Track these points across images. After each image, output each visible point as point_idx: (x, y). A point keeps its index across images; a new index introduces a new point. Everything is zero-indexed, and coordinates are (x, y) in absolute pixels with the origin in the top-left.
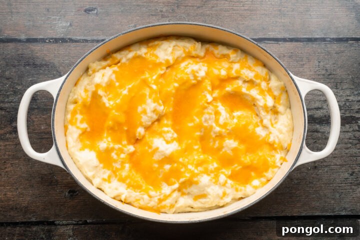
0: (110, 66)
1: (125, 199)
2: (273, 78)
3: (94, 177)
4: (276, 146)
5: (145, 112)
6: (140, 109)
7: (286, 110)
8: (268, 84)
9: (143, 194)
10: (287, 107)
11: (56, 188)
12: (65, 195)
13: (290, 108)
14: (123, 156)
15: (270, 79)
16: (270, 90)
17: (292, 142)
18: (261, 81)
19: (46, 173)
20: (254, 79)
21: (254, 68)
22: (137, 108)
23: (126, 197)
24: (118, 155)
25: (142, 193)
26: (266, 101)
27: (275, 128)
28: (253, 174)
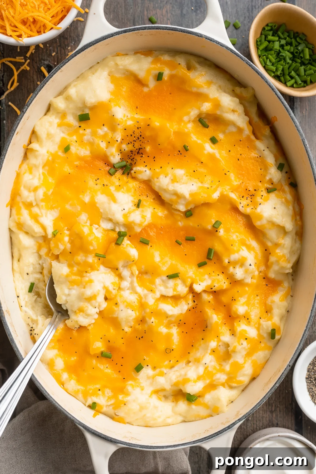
0: (250, 123)
1: (32, 150)
2: (233, 393)
3: (68, 99)
4: (121, 397)
5: (174, 180)
6: (180, 172)
7: (180, 415)
8: (223, 385)
9: (39, 179)
10: (185, 417)
11: (55, 45)
12: (44, 60)
13: (184, 421)
14: (103, 145)
15: (231, 388)
16: (212, 386)
17: (128, 425)
18: (228, 374)
19: (79, 29)
20: (231, 361)
21: (250, 361)
22: (181, 167)
23: (36, 151)
24: (104, 137)
25: (42, 177)
26: (195, 382)
27: (150, 396)
28: (74, 359)
